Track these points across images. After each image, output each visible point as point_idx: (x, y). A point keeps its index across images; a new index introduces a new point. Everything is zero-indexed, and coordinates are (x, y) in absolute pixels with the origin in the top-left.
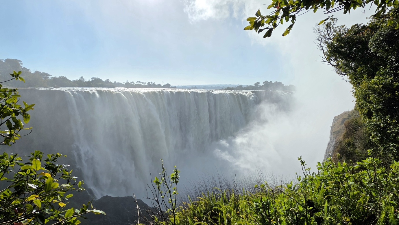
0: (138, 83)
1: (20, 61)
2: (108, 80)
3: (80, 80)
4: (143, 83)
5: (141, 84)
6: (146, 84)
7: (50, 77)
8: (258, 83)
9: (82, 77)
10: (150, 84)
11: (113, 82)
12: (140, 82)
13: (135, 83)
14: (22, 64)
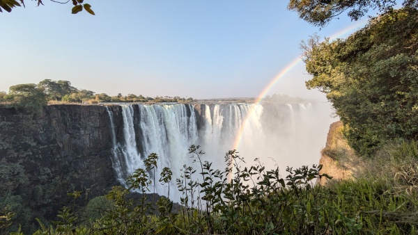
0: (166, 98)
2: (141, 96)
4: (170, 97)
6: (173, 99)
7: (94, 94)
9: (120, 94)
10: (177, 98)
11: (145, 97)
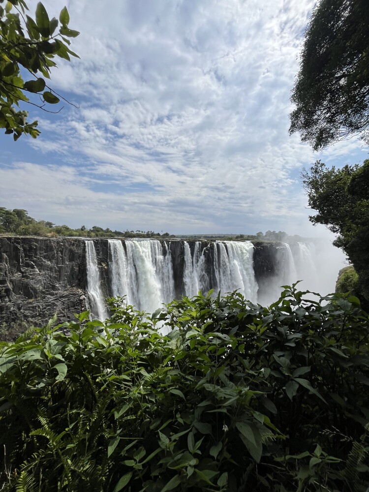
0: (138, 232)
1: (25, 211)
2: (108, 229)
3: (82, 230)
4: (142, 232)
5: (141, 233)
6: (145, 233)
7: (54, 226)
8: (261, 233)
9: (84, 226)
10: (150, 233)
12: (139, 231)
13: (135, 233)
14: (27, 214)
